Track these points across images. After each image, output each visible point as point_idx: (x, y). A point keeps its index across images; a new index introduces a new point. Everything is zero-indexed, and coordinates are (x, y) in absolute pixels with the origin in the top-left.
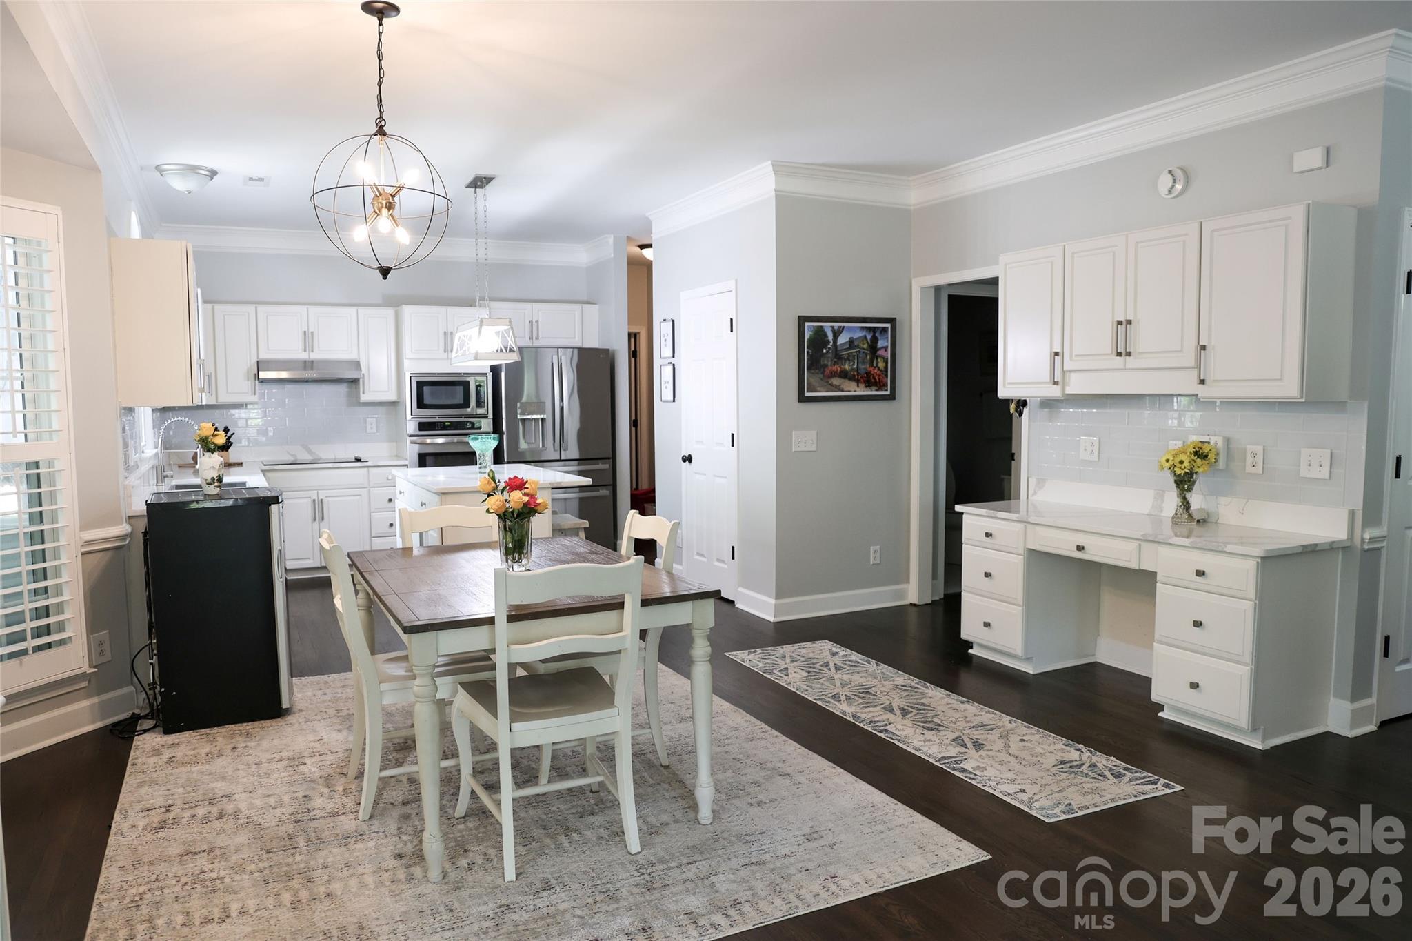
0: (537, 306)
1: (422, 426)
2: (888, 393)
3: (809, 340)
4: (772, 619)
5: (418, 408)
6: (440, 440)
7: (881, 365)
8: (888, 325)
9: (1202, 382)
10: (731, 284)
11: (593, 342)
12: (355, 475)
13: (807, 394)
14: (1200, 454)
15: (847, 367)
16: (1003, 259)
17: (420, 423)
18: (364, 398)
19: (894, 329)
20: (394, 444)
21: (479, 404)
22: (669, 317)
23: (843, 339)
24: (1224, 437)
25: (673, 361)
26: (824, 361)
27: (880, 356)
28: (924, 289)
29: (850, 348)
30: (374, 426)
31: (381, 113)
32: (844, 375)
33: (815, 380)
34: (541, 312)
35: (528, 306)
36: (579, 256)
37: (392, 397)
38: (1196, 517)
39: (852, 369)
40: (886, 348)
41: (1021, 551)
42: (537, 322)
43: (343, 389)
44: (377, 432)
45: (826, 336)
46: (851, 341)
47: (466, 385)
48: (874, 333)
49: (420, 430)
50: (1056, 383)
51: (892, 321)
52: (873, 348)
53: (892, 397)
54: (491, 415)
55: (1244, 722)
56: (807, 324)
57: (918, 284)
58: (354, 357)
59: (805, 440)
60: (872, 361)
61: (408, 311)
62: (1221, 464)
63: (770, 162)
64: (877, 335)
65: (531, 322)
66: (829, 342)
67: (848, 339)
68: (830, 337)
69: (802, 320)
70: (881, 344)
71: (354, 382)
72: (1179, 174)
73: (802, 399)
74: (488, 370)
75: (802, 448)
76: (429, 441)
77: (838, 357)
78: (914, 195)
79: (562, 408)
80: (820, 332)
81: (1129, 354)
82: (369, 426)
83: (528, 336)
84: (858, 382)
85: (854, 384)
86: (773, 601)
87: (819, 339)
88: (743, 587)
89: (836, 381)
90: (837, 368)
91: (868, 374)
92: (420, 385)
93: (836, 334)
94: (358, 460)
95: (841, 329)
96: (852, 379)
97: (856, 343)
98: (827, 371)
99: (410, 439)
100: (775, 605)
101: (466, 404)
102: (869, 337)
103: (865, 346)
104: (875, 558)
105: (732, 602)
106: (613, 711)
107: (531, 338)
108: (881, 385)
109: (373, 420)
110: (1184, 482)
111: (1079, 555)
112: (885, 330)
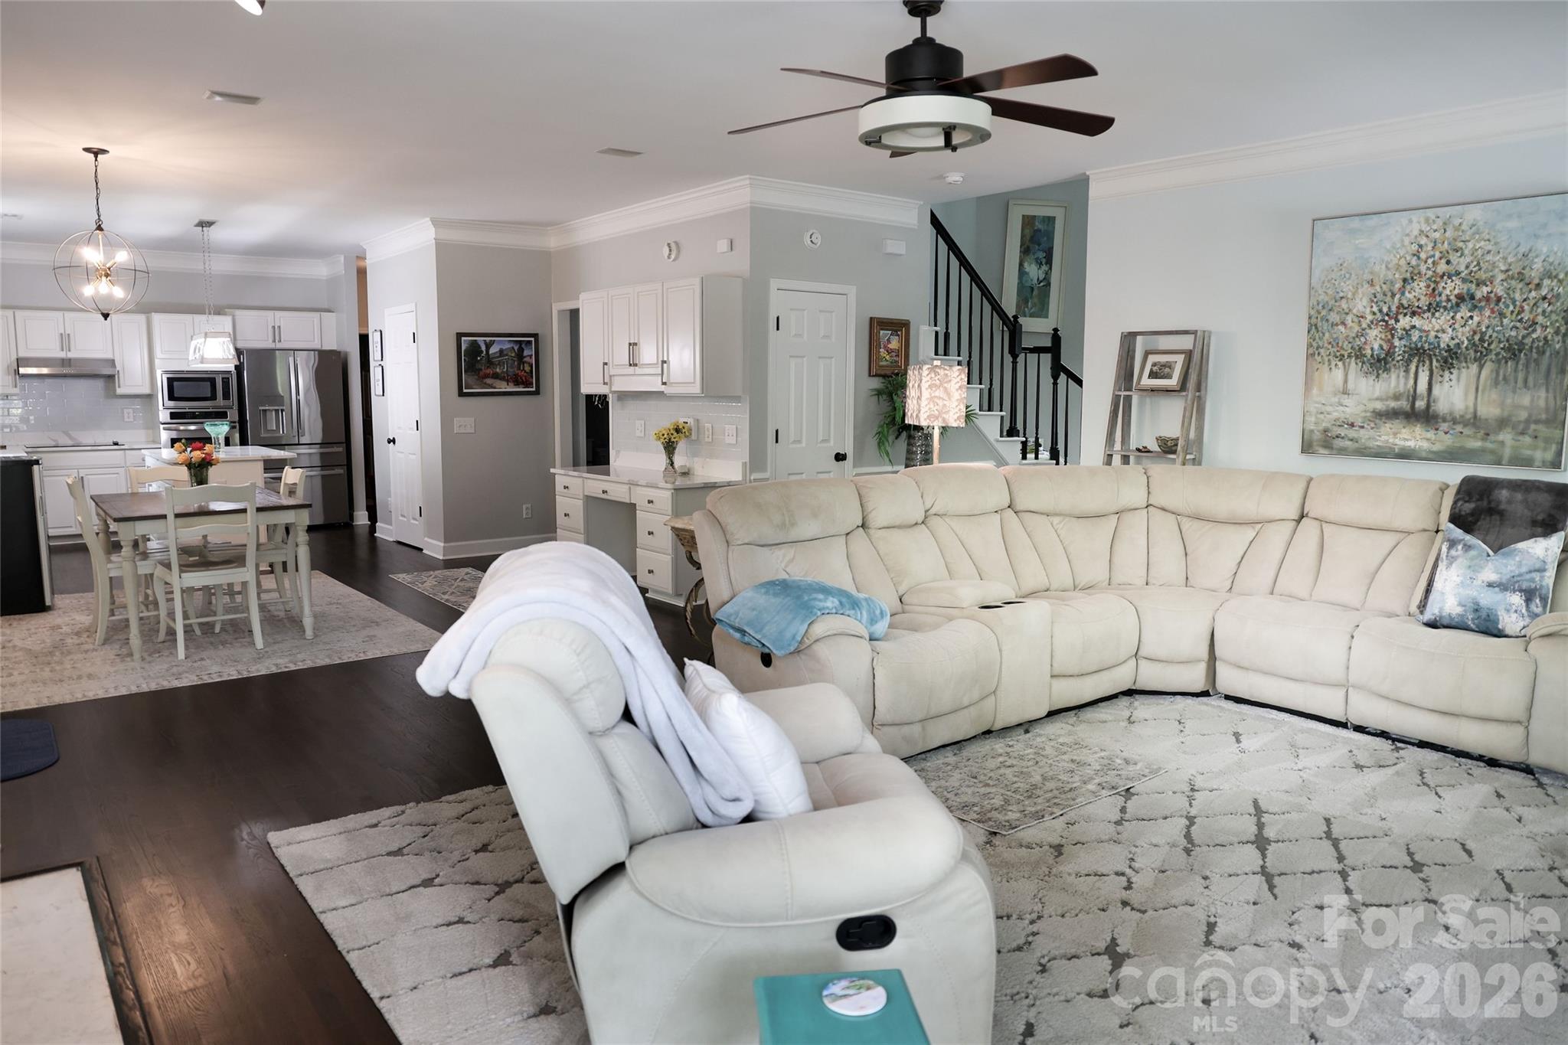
0: (278, 314)
1: (173, 416)
2: (534, 389)
3: (465, 351)
4: (441, 558)
5: (169, 400)
6: (192, 428)
7: (527, 368)
8: (533, 339)
9: (664, 384)
10: (412, 307)
11: (330, 345)
12: (115, 456)
13: (465, 391)
14: (678, 430)
15: (498, 370)
16: (583, 296)
17: (171, 413)
18: (119, 391)
19: (537, 341)
20: (150, 431)
21: (226, 395)
22: (378, 329)
23: (492, 351)
24: (694, 419)
25: (382, 363)
26: (478, 366)
27: (526, 362)
28: (561, 312)
29: (500, 356)
30: (131, 415)
31: (99, 216)
32: (496, 376)
33: (472, 380)
34: (284, 319)
35: (270, 314)
36: (321, 270)
37: (147, 391)
38: (679, 471)
39: (503, 372)
40: (531, 356)
41: (581, 497)
42: (279, 327)
43: (99, 384)
44: (135, 420)
45: (479, 347)
46: (501, 351)
47: (212, 381)
48: (521, 345)
49: (171, 418)
50: (605, 383)
51: (535, 336)
52: (520, 356)
53: (537, 392)
54: (236, 407)
55: (670, 590)
56: (463, 338)
57: (557, 307)
58: (109, 356)
59: (464, 424)
60: (519, 365)
61: (157, 318)
62: (694, 437)
63: (428, 219)
64: (523, 346)
65: (274, 327)
66: (482, 352)
67: (498, 350)
68: (483, 348)
69: (459, 336)
70: (526, 353)
71: (110, 378)
72: (673, 246)
73: (461, 394)
74: (233, 369)
75: (462, 430)
76: (182, 428)
77: (490, 361)
78: (552, 242)
79: (298, 402)
80: (474, 346)
81: (636, 365)
82: (126, 415)
83: (271, 340)
84: (508, 381)
85: (505, 383)
86: (442, 544)
87: (474, 349)
88: (429, 537)
89: (489, 381)
90: (489, 371)
91: (516, 375)
92: (170, 381)
93: (488, 346)
94: (116, 444)
95: (492, 343)
96: (503, 379)
97: (505, 353)
98: (481, 373)
99: (162, 426)
100: (444, 547)
101: (213, 397)
102: (516, 348)
103: (513, 355)
104: (527, 514)
105: (422, 550)
106: (245, 569)
107: (274, 341)
108: (528, 384)
109: (130, 411)
110: (670, 448)
111: (604, 496)
112: (529, 342)
